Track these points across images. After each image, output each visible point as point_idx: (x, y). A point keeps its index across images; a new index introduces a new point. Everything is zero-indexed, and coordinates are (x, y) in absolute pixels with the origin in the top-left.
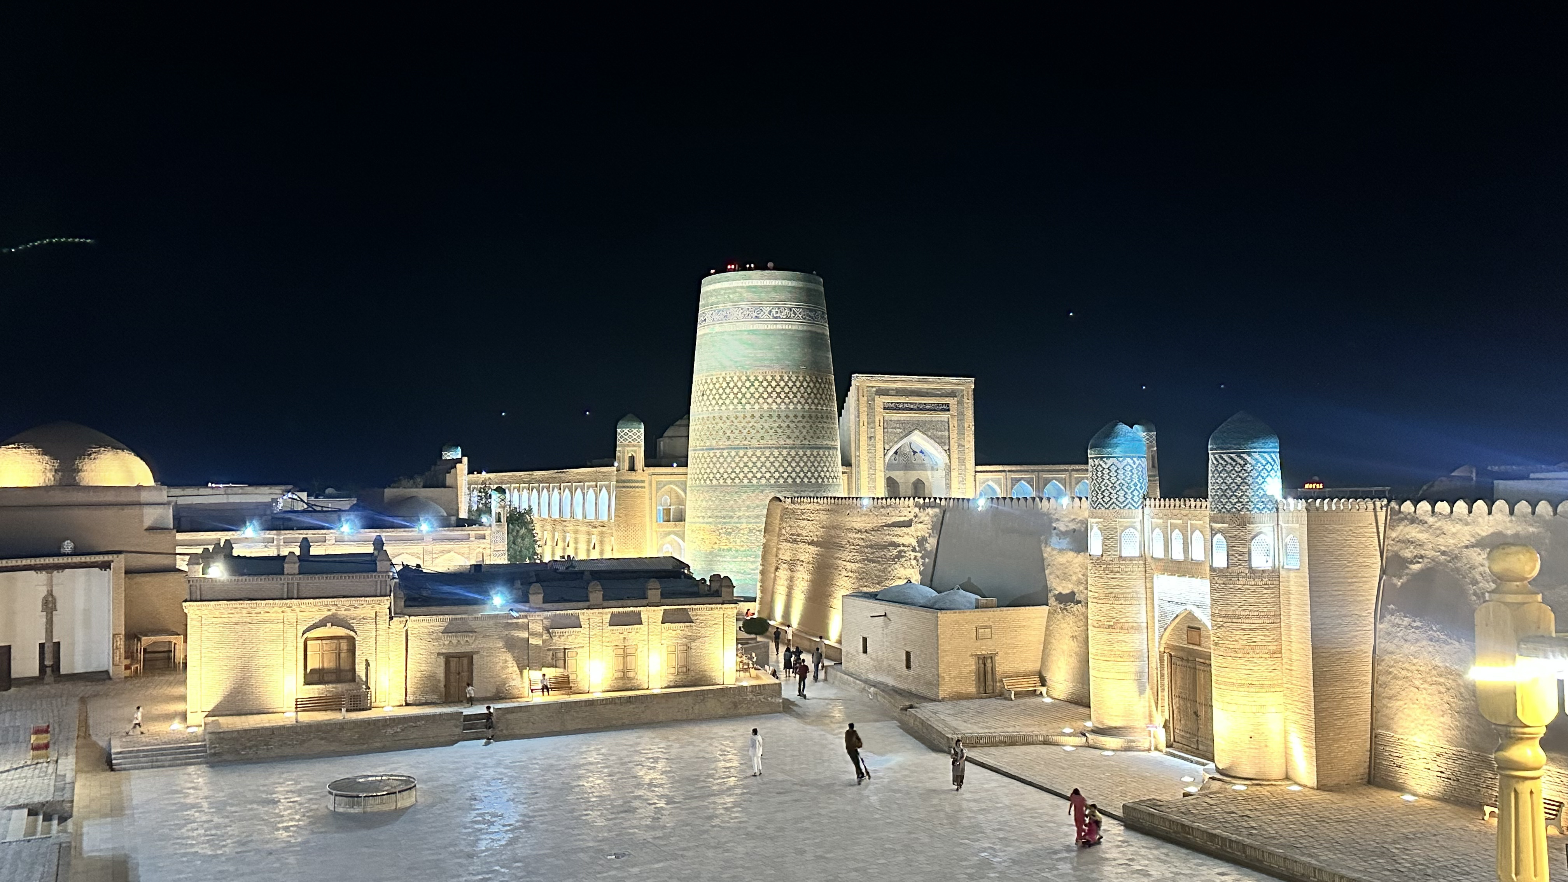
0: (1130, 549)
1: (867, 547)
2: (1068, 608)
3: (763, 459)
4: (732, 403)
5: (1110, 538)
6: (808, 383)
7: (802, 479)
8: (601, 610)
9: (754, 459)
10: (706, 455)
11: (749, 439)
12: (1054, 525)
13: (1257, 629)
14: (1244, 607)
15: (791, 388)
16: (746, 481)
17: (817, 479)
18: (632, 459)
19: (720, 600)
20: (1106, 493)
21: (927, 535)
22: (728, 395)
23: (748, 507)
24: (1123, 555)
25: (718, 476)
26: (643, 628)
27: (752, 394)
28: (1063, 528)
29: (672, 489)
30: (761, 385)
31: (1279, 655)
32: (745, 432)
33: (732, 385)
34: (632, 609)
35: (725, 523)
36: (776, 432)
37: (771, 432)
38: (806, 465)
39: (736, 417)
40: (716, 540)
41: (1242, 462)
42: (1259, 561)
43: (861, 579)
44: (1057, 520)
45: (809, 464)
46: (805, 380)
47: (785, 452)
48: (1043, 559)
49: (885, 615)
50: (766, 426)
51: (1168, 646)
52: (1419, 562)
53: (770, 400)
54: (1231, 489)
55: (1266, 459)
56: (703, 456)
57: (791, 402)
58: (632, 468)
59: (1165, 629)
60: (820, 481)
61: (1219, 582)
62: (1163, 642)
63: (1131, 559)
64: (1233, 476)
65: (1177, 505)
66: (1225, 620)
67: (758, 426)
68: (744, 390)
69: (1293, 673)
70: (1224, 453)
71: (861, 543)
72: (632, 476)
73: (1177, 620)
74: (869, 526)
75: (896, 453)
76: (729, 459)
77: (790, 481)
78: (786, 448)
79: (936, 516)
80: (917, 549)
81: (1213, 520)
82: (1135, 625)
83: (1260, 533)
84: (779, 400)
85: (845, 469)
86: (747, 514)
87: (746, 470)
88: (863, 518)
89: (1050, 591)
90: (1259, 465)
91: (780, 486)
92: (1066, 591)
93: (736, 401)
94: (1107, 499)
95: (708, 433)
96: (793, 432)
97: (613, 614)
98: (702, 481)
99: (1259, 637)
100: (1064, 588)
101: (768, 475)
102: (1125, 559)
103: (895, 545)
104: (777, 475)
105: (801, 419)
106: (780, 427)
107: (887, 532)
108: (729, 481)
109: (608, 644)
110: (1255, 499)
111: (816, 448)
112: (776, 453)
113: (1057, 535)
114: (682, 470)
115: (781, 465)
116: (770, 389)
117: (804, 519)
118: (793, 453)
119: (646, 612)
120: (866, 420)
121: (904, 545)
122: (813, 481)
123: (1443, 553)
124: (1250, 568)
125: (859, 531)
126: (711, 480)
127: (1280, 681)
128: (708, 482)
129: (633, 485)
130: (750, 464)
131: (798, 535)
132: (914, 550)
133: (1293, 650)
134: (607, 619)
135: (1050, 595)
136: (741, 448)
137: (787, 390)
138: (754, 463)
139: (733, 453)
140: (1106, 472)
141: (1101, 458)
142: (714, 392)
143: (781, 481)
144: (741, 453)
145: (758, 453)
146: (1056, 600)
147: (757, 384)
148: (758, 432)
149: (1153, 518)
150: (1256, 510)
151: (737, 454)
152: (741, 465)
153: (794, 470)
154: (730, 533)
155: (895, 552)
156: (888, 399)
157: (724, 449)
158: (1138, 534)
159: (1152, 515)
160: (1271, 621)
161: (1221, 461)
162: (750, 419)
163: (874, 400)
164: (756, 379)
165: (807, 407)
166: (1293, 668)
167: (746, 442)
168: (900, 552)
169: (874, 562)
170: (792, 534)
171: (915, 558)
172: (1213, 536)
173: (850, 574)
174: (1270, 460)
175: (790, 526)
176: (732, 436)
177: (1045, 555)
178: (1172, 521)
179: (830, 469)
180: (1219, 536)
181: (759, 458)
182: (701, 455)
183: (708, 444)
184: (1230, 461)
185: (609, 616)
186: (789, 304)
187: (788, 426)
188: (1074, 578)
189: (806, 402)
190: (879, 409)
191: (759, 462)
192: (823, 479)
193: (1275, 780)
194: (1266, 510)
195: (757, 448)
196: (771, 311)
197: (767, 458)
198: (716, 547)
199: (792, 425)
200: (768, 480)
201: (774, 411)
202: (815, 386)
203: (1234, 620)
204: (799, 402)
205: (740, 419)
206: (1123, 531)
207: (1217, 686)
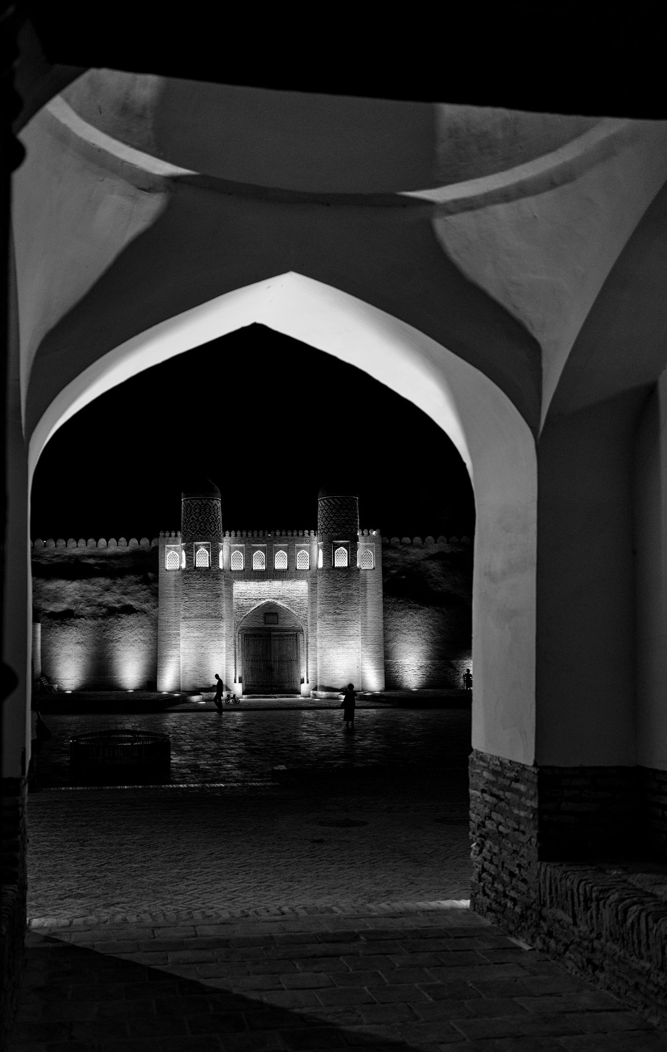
51: (243, 628)
52: (396, 569)
59: (243, 618)
62: (239, 626)
69: (368, 629)
73: (256, 610)
123: (409, 564)
133: (368, 616)
149: (233, 543)
166: (367, 626)
178: (255, 545)
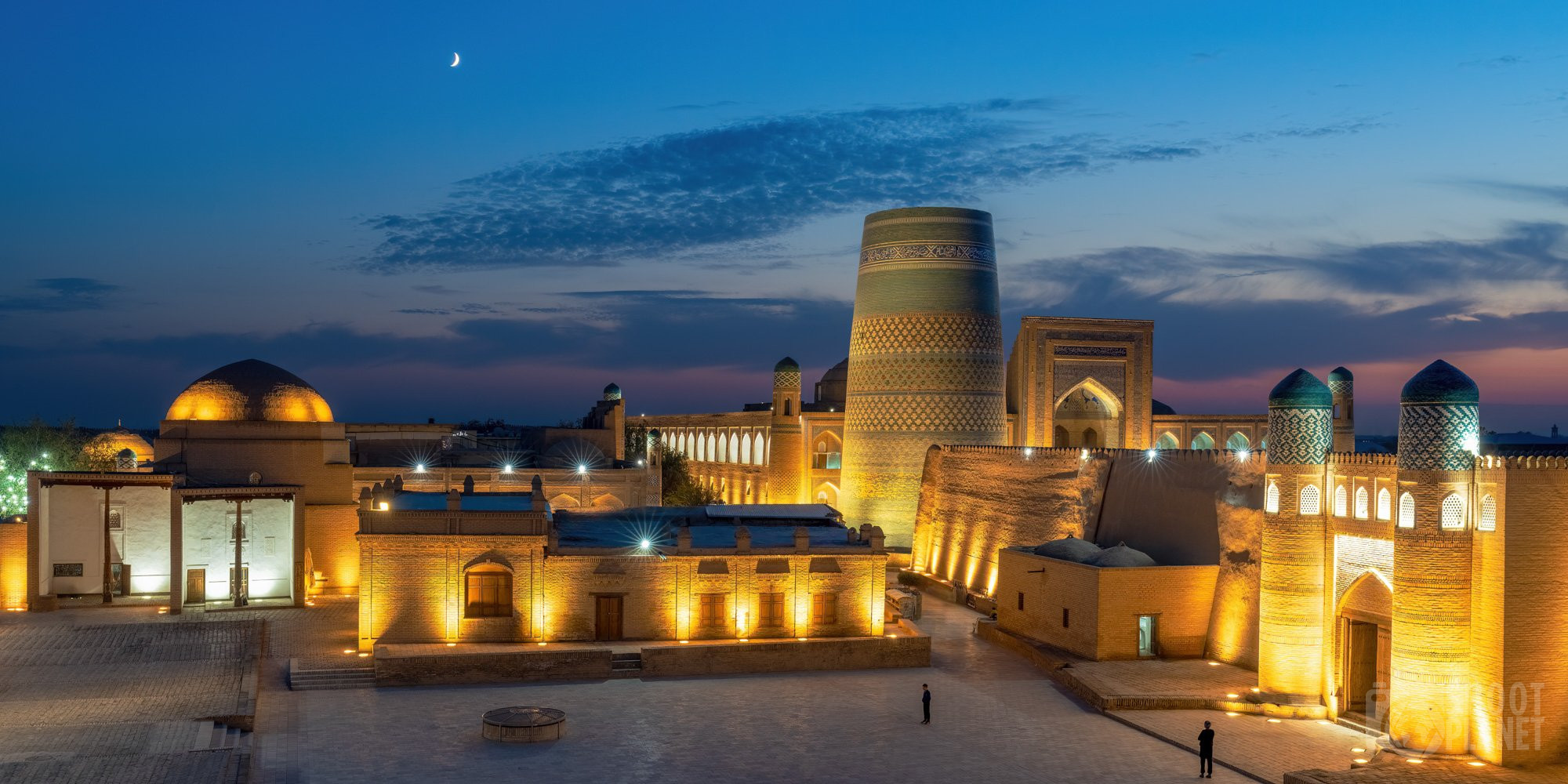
0: (1309, 505)
1: (1028, 499)
2: (1241, 567)
3: (923, 405)
4: (892, 346)
5: (1288, 495)
6: (974, 326)
7: (964, 427)
8: (748, 557)
9: (914, 405)
10: (864, 400)
11: (909, 383)
12: (1230, 480)
13: (1445, 595)
14: (1431, 571)
15: (955, 331)
16: (904, 428)
17: (979, 427)
18: (788, 403)
19: (869, 550)
20: (1286, 447)
21: (1093, 488)
22: (888, 338)
23: (907, 454)
24: (1302, 513)
25: (876, 422)
26: (791, 577)
27: (914, 337)
28: (1239, 483)
29: (828, 435)
30: (923, 327)
31: (1468, 623)
32: (905, 377)
33: (892, 327)
34: (779, 556)
35: (881, 471)
36: (938, 377)
37: (933, 377)
38: (968, 411)
39: (896, 361)
40: (872, 488)
41: (1436, 416)
42: (1452, 521)
43: (1022, 532)
44: (1234, 474)
45: (972, 411)
46: (970, 322)
47: (946, 398)
48: (1215, 515)
49: (1043, 571)
50: (928, 371)
51: (1345, 610)
53: (932, 344)
54: (1422, 444)
55: (1463, 412)
56: (861, 401)
57: (955, 345)
58: (787, 413)
59: (1344, 593)
60: (983, 428)
61: (1404, 543)
62: (1341, 606)
63: (1310, 517)
64: (1426, 430)
65: (1364, 460)
66: (1409, 584)
67: (919, 371)
68: (905, 333)
69: (1481, 642)
70: (1417, 405)
71: (1023, 495)
72: (788, 420)
73: (1357, 584)
74: (1031, 477)
75: (1066, 400)
76: (888, 405)
77: (951, 428)
78: (948, 394)
79: (1103, 467)
80: (1082, 501)
81: (1401, 477)
82: (1311, 587)
83: (1451, 492)
84: (941, 344)
85: (1011, 417)
86: (905, 462)
87: (905, 416)
88: (1026, 469)
89: (1222, 549)
90: (1455, 418)
91: (941, 433)
92: (1239, 550)
93: (896, 344)
94: (1286, 453)
95: (866, 377)
96: (955, 377)
97: (760, 561)
98: (859, 428)
99: (1447, 604)
100: (1235, 546)
101: (928, 422)
102: (1303, 517)
103: (1058, 497)
104: (937, 422)
105: (965, 364)
106: (942, 372)
107: (1050, 484)
108: (887, 428)
109: (754, 591)
110: (1450, 455)
111: (979, 394)
112: (937, 398)
113: (1233, 490)
114: (839, 415)
115: (942, 411)
116: (932, 332)
117: (964, 469)
118: (955, 399)
119: (793, 561)
120: (1035, 364)
121: (1068, 498)
122: (976, 428)
124: (1440, 528)
125: (1021, 482)
126: (868, 426)
127: (1466, 651)
128: (865, 428)
129: (788, 430)
130: (910, 410)
131: (957, 485)
132: (1078, 503)
133: (1483, 618)
134: (754, 565)
135: (1222, 554)
136: (901, 394)
137: (950, 332)
138: (914, 409)
139: (892, 399)
140: (1287, 424)
141: (1282, 409)
142: (874, 335)
143: (942, 428)
144: (901, 398)
145: (919, 399)
146: (1229, 559)
147: (918, 326)
148: (918, 376)
149: (1336, 474)
150: (1449, 467)
151: (896, 400)
152: (900, 411)
153: (955, 417)
154: (887, 482)
155: (1058, 505)
156: (1058, 343)
157: (882, 394)
158: (1318, 491)
159: (1335, 470)
160: (1460, 586)
161: (1412, 414)
162: (911, 363)
163: (1044, 344)
164: (918, 321)
165: (971, 351)
166: (1481, 637)
167: (906, 387)
168: (1064, 504)
169: (1035, 514)
170: (950, 484)
171: (1079, 512)
172: (1400, 494)
173: (1010, 527)
174: (1468, 413)
175: (949, 475)
176: (891, 382)
177: (1218, 511)
178: (1357, 477)
179: (994, 417)
180: (1406, 495)
181: (919, 404)
182: (858, 400)
183: (866, 389)
184: (1422, 413)
185: (756, 563)
186: (954, 242)
187: (951, 371)
188: (1249, 536)
189: (971, 346)
190: (1050, 354)
191: (919, 408)
192: (986, 427)
193: (1455, 755)
194: (1460, 467)
195: (917, 394)
196: (936, 250)
197: (928, 404)
198: (872, 495)
199: (955, 371)
200: (927, 426)
201: (937, 355)
202: (980, 329)
203: (1419, 585)
204: (963, 345)
205: (901, 362)
206: (1302, 487)
207: (1396, 654)
